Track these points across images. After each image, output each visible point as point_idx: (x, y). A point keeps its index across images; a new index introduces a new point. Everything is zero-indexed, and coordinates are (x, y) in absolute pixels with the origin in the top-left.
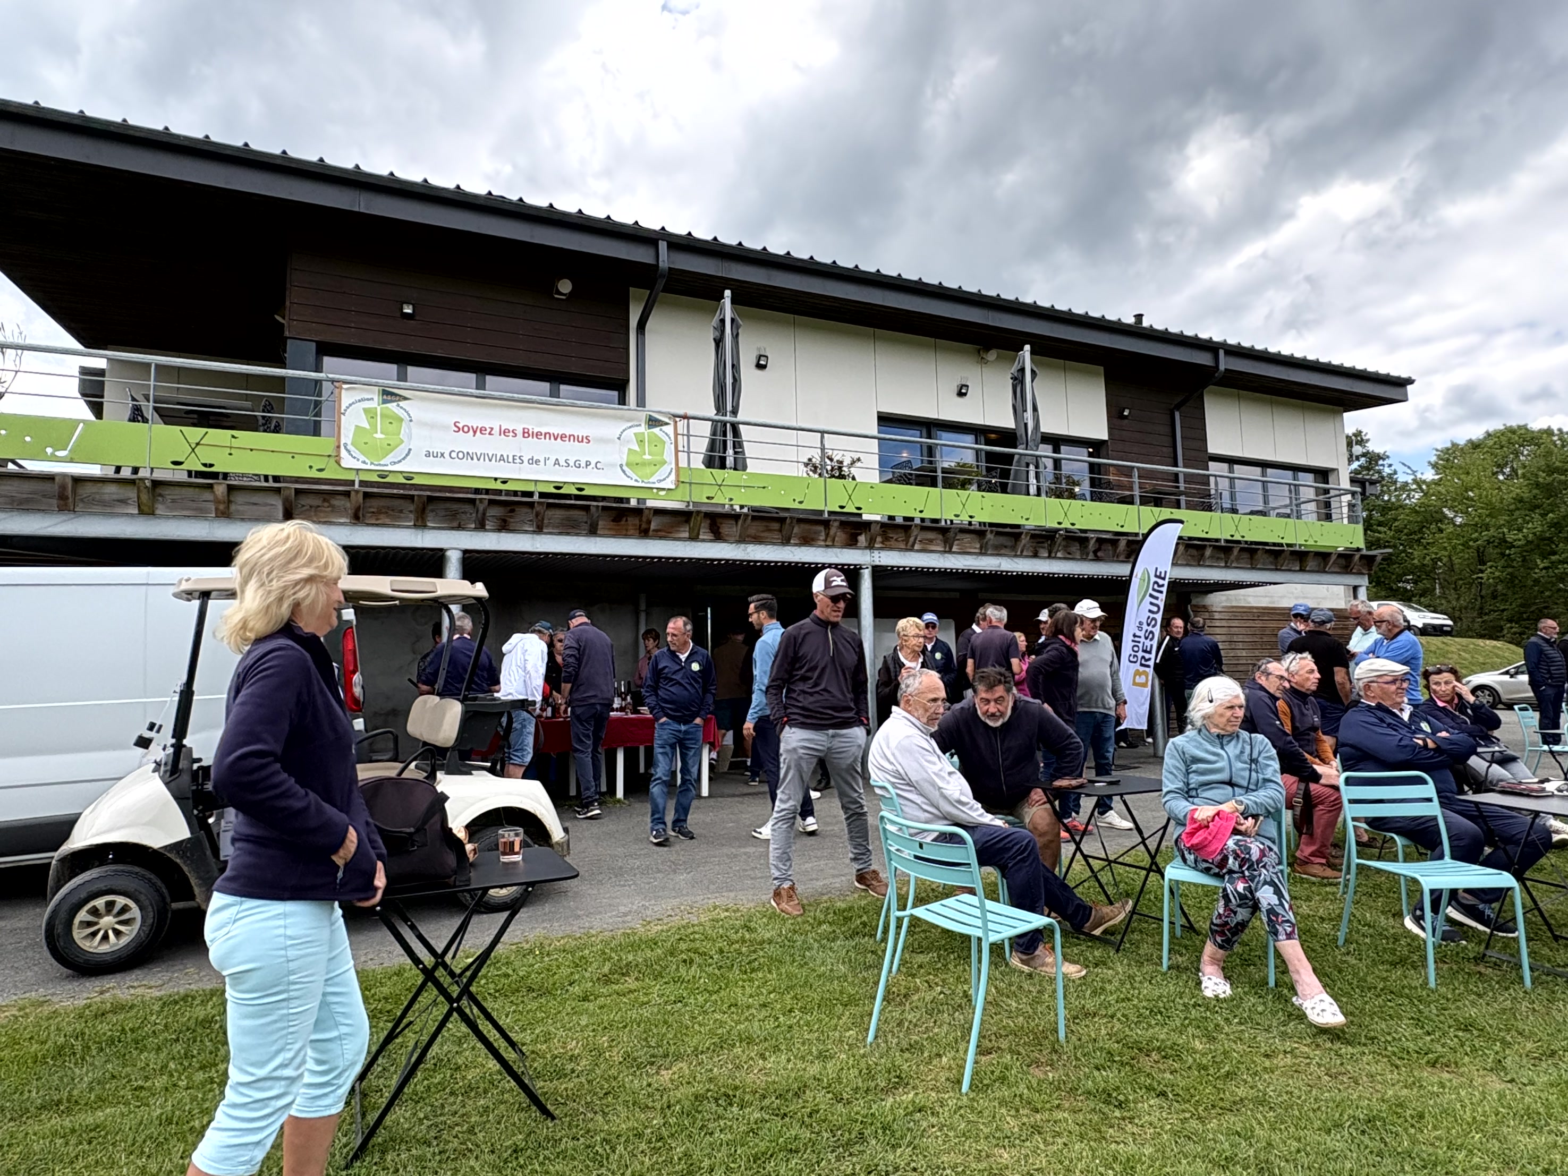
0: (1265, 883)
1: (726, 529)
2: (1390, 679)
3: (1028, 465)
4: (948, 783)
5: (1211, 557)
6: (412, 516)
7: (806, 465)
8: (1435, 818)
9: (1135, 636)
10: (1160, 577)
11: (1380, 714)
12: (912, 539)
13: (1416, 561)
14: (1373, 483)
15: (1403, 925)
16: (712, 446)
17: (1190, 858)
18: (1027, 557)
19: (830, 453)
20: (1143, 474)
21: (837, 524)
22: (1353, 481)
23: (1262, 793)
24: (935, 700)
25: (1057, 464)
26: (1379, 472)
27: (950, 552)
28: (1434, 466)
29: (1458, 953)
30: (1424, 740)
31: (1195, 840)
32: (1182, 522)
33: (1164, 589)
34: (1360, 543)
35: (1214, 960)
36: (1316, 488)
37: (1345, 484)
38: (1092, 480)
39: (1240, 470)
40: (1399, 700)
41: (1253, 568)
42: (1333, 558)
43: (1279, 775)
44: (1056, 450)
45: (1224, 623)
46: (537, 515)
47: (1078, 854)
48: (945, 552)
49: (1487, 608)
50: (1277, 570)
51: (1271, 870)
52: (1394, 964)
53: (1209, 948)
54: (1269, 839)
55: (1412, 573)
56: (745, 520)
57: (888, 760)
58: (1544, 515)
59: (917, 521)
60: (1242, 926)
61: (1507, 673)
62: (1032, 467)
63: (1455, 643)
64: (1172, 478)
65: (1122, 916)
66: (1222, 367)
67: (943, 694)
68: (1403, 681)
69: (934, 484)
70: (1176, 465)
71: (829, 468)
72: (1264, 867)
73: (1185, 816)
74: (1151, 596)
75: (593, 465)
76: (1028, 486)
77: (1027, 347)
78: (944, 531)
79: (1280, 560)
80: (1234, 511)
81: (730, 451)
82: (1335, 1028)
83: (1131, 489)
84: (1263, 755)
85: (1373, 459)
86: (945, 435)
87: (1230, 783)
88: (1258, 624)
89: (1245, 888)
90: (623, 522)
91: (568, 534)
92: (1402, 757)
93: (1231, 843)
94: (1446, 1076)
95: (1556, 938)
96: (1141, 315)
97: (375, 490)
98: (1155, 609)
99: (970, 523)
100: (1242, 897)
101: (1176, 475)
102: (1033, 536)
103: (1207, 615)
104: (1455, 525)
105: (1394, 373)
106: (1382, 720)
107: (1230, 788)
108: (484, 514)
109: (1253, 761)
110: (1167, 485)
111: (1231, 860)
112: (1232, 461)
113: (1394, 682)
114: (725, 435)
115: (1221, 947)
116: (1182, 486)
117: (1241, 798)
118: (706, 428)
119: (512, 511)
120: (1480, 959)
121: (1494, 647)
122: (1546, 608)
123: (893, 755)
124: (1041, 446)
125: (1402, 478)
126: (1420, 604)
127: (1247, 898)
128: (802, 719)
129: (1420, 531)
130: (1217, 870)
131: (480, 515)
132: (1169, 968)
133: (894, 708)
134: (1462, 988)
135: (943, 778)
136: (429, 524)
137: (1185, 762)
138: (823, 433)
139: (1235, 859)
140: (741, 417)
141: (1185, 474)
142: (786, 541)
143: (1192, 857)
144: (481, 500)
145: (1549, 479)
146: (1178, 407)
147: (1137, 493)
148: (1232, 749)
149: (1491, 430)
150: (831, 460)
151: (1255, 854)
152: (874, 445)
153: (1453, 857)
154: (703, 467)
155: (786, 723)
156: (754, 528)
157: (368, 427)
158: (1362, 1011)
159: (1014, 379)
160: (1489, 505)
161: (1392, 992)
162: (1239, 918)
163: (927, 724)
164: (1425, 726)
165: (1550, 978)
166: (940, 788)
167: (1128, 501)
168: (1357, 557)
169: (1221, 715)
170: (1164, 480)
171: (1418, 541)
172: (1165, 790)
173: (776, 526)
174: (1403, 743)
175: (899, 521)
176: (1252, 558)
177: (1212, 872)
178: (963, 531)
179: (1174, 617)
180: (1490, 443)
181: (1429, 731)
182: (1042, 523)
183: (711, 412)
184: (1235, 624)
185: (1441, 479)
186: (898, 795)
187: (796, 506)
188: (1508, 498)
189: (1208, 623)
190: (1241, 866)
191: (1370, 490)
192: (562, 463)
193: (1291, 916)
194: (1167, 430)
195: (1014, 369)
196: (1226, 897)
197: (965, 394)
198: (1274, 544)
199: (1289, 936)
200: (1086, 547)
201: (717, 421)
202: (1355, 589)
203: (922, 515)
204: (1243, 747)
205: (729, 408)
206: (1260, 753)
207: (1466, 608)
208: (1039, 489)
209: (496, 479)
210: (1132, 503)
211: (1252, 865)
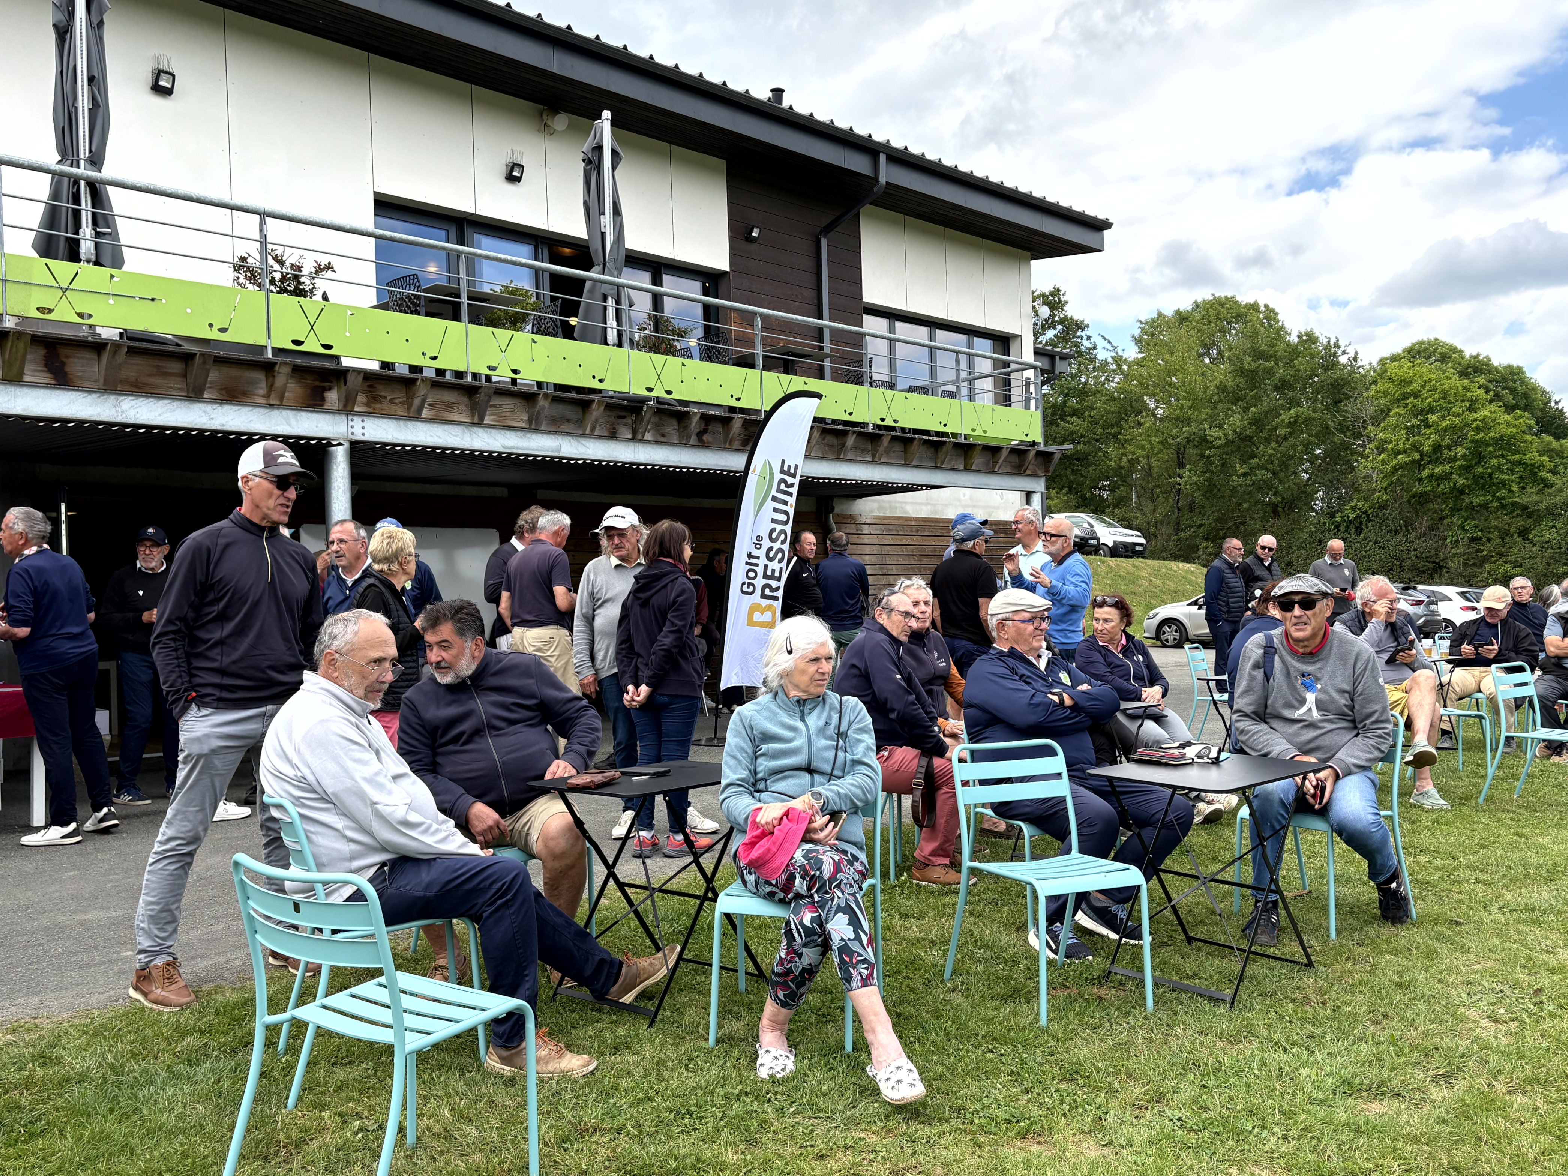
0: (839, 909)
1: (77, 364)
2: (1027, 616)
3: (605, 299)
4: (390, 793)
5: (855, 448)
7: (237, 268)
8: (1063, 800)
9: (750, 556)
10: (788, 473)
11: (1012, 662)
12: (417, 402)
13: (1112, 463)
14: (1064, 357)
15: (1026, 941)
16: (52, 217)
17: (751, 879)
18: (601, 437)
19: (279, 251)
20: (769, 324)
21: (286, 370)
22: (1037, 353)
23: (849, 780)
24: (379, 661)
25: (657, 301)
26: (1077, 345)
27: (480, 424)
28: (1138, 341)
29: (1081, 974)
30: (1060, 695)
31: (755, 853)
32: (819, 396)
33: (794, 490)
34: (1037, 435)
35: (776, 1024)
36: (995, 360)
37: (1028, 356)
38: (707, 329)
39: (903, 329)
40: (1035, 644)
41: (907, 465)
42: (1005, 453)
43: (873, 754)
44: (657, 280)
45: (873, 539)
47: (611, 882)
48: (473, 424)
49: (1184, 522)
50: (936, 468)
51: (848, 890)
52: (1004, 998)
53: (770, 1008)
54: (854, 844)
55: (1107, 479)
56: (115, 352)
57: (290, 762)
58: (1246, 409)
59: (430, 373)
60: (810, 972)
61: (1195, 603)
62: (611, 302)
63: (1145, 567)
64: (816, 335)
65: (664, 971)
66: (883, 180)
67: (393, 651)
68: (1043, 619)
69: (456, 317)
70: (820, 317)
71: (277, 276)
72: (838, 886)
73: (746, 819)
74: (774, 499)
76: (605, 330)
77: (606, 114)
78: (471, 391)
79: (941, 454)
80: (891, 386)
81: (87, 231)
82: (910, 1104)
83: (751, 344)
84: (855, 726)
85: (1072, 327)
86: (486, 241)
87: (809, 770)
88: (917, 541)
89: (813, 920)
92: (1033, 718)
93: (799, 855)
94: (1035, 1148)
95: (1190, 940)
96: (782, 91)
98: (783, 518)
99: (514, 381)
100: (809, 932)
101: (820, 330)
102: (610, 407)
103: (852, 529)
104: (1156, 418)
105: (1090, 212)
106: (1013, 671)
107: (807, 776)
109: (841, 735)
110: (805, 343)
111: (798, 880)
112: (892, 315)
113: (1031, 620)
114: (76, 200)
115: (784, 1004)
116: (827, 345)
117: (820, 789)
118: (41, 187)
120: (1106, 977)
121: (1188, 571)
122: (1243, 523)
123: (298, 752)
124: (626, 270)
125: (1102, 354)
126: (1113, 516)
127: (815, 933)
128: (217, 693)
129: (1117, 424)
130: (782, 895)
132: (718, 1041)
133: (307, 675)
134: (1077, 1022)
135: (380, 787)
137: (752, 741)
138: (264, 215)
139: (803, 878)
140: (108, 171)
141: (832, 330)
142: (194, 394)
143: (753, 878)
145: (1254, 365)
146: (827, 230)
147: (759, 351)
148: (815, 720)
149: (1200, 300)
150: (281, 263)
151: (828, 869)
152: (368, 247)
153: (1081, 851)
154: (35, 255)
155: (193, 700)
156: (135, 368)
158: (953, 1071)
159: (588, 161)
160: (1191, 395)
161: (995, 1039)
162: (806, 961)
163: (366, 698)
164: (1064, 677)
165: (1175, 995)
166: (373, 803)
167: (746, 362)
168: (1032, 453)
169: (803, 672)
170: (803, 336)
171: (1115, 436)
172: (724, 782)
173: (176, 367)
174: (1036, 700)
175: (402, 370)
176: (906, 451)
177: (776, 898)
178: (501, 392)
179: (804, 530)
180: (1198, 316)
181: (1069, 684)
182: (625, 389)
183: (51, 157)
184: (889, 540)
185: (1144, 359)
186: (302, 816)
187: (214, 335)
188: (1212, 386)
189: (854, 539)
190: (809, 889)
191: (1060, 366)
193: (870, 954)
194: (809, 263)
195: (588, 144)
196: (789, 933)
197: (518, 180)
198: (938, 434)
199: (865, 982)
200: (686, 427)
201: (61, 175)
202: (1029, 495)
203: (437, 364)
204: (829, 717)
205: (84, 151)
206: (850, 724)
207: (1162, 522)
208: (620, 335)
210: (752, 366)
211: (824, 885)
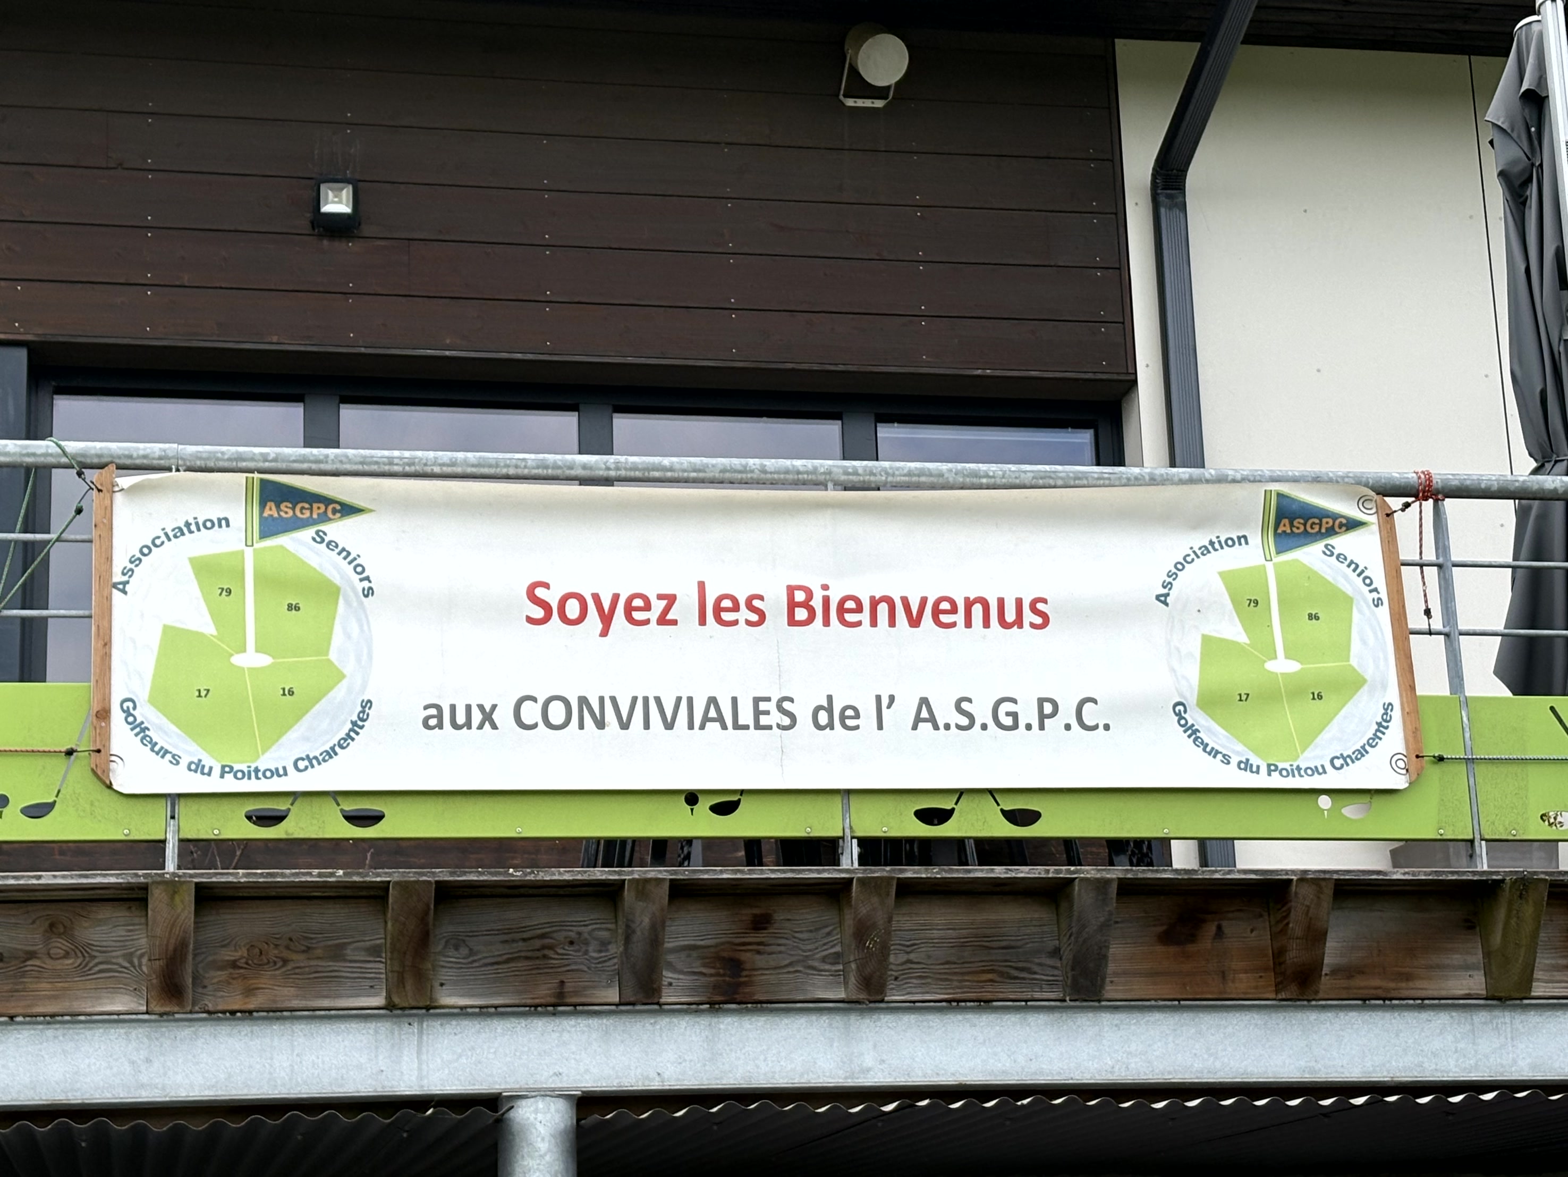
6: (379, 968)
16: (1529, 603)
46: (862, 932)
75: (1067, 714)
90: (1206, 941)
91: (984, 1004)
97: (240, 876)
108: (655, 941)
118: (1503, 528)
119: (761, 923)
131: (638, 948)
136: (448, 999)
144: (642, 885)
157: (208, 627)
192: (945, 713)
209: (692, 798)
